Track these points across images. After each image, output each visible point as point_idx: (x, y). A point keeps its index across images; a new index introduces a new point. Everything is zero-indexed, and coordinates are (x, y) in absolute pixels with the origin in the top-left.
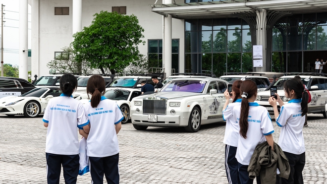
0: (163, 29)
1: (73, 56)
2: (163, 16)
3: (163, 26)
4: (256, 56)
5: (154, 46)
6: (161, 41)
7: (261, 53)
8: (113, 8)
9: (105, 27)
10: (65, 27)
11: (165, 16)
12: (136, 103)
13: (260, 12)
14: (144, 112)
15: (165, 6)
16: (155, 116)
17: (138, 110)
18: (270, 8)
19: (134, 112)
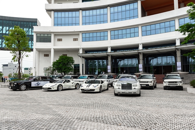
1: (52, 69)
3: (80, 60)
5: (76, 66)
6: (79, 65)
7: (110, 68)
8: (63, 55)
9: (63, 60)
10: (47, 60)
11: (80, 57)
12: (117, 85)
13: (109, 56)
14: (122, 89)
15: (80, 54)
16: (128, 90)
17: (119, 88)
18: (112, 55)
19: (117, 89)
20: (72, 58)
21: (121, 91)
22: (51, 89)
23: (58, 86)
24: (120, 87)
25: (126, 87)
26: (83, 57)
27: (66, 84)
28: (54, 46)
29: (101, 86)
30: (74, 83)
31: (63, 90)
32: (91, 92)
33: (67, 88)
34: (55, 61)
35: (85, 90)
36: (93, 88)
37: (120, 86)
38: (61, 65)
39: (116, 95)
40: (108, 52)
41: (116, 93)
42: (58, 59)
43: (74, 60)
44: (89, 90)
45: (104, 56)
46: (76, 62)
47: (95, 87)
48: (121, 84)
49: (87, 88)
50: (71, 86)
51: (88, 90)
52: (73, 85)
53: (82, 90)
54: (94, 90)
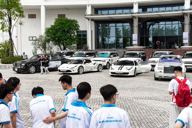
0: (87, 26)
1: (44, 39)
2: (87, 20)
3: (87, 25)
4: (134, 39)
5: (80, 33)
6: (86, 31)
7: (136, 38)
8: (59, 15)
10: (34, 24)
11: (88, 20)
12: (158, 68)
13: (135, 18)
14: (165, 72)
15: (88, 15)
16: (171, 74)
17: (161, 72)
18: (140, 17)
19: (158, 72)
20: (76, 22)
21: (163, 75)
22: (71, 72)
23: (79, 69)
24: (163, 71)
25: (169, 70)
26: (92, 20)
27: (88, 65)
28: (45, 1)
29: (136, 68)
30: (96, 64)
31: (84, 73)
32: (125, 75)
33: (89, 70)
34: (49, 26)
35: (117, 74)
36: (127, 71)
37: (161, 69)
38: (59, 34)
39: (157, 79)
40: (134, 12)
41: (156, 77)
42: (53, 24)
43: (80, 25)
44: (122, 74)
45: (127, 17)
46: (81, 29)
47: (129, 69)
48: (163, 67)
49: (120, 71)
50: (93, 68)
51: (120, 74)
52: (95, 67)
53: (112, 73)
54: (128, 73)
